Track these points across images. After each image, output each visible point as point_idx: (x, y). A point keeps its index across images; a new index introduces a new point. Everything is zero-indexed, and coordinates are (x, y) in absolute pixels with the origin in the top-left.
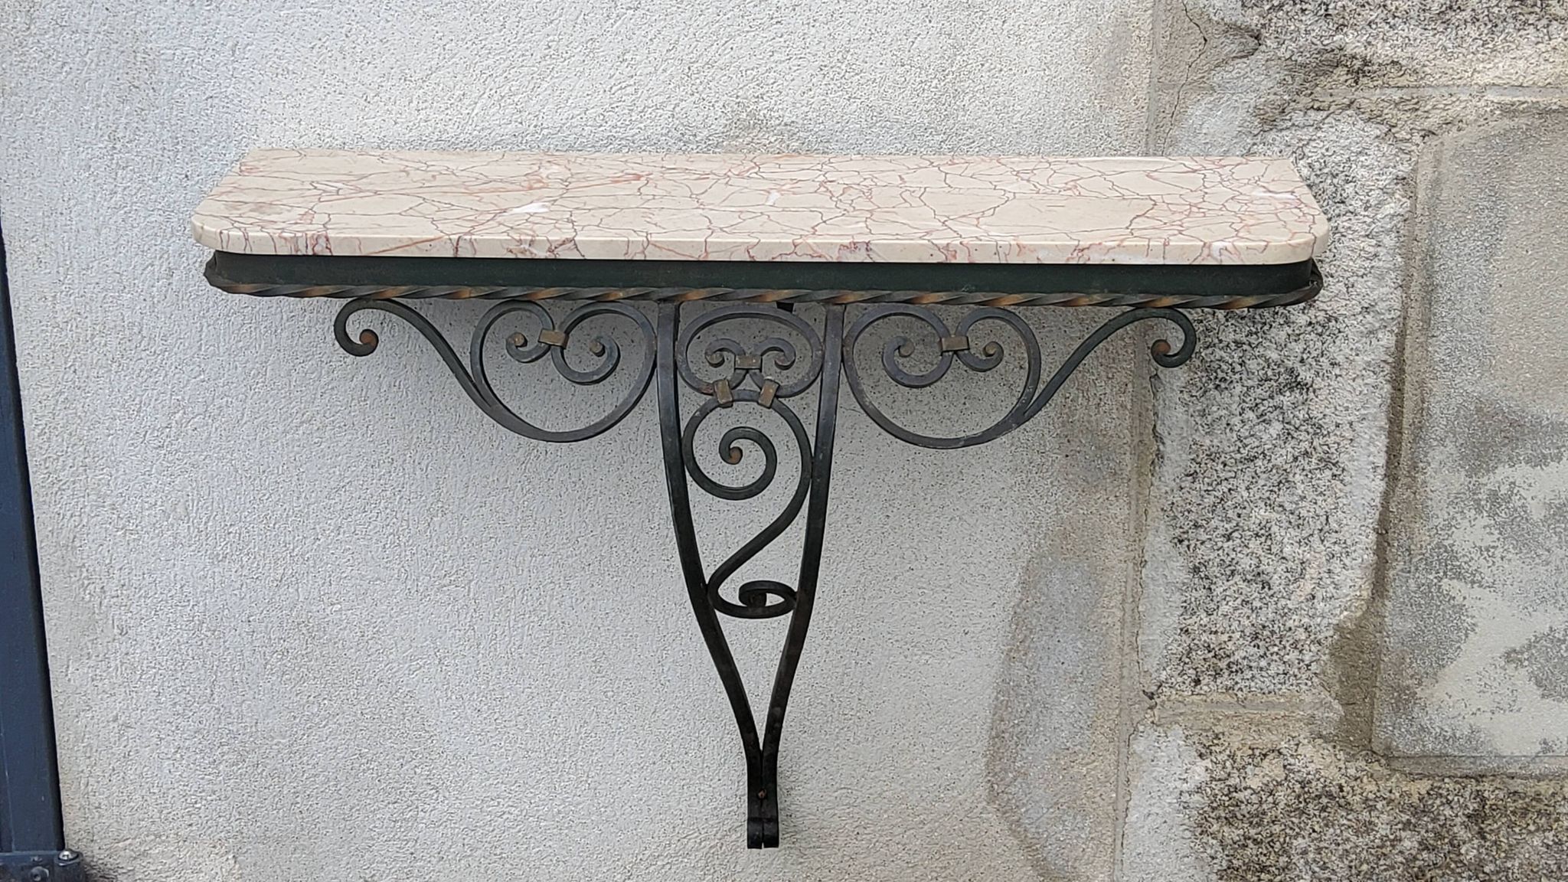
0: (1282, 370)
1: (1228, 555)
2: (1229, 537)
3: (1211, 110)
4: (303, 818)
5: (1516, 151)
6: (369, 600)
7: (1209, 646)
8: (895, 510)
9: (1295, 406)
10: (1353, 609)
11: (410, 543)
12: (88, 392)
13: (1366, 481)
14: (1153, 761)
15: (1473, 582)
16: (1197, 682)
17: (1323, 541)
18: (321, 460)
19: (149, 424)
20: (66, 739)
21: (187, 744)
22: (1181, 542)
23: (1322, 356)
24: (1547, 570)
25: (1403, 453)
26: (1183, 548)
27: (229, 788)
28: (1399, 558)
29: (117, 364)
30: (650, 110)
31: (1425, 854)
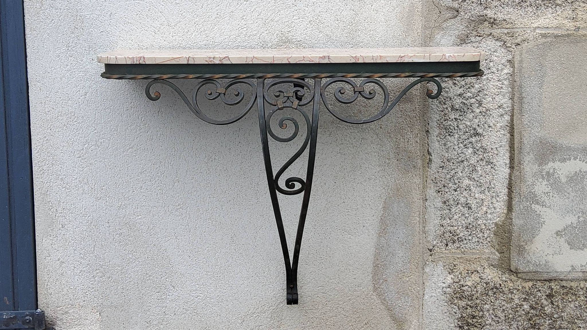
0: (472, 129)
1: (456, 197)
2: (456, 191)
3: (443, 36)
4: (125, 298)
5: (548, 50)
6: (151, 214)
7: (451, 231)
8: (338, 180)
9: (477, 142)
10: (501, 217)
11: (166, 193)
12: (55, 137)
13: (503, 169)
14: (432, 275)
15: (543, 206)
16: (447, 245)
17: (489, 192)
18: (136, 162)
19: (76, 149)
20: (40, 267)
21: (84, 270)
22: (439, 192)
23: (485, 124)
24: (569, 201)
25: (515, 158)
26: (440, 195)
27: (99, 287)
28: (516, 197)
29: (66, 127)
30: (252, 36)
31: (532, 311)
